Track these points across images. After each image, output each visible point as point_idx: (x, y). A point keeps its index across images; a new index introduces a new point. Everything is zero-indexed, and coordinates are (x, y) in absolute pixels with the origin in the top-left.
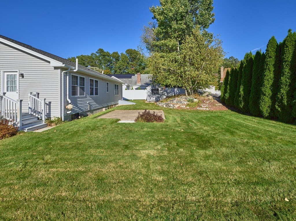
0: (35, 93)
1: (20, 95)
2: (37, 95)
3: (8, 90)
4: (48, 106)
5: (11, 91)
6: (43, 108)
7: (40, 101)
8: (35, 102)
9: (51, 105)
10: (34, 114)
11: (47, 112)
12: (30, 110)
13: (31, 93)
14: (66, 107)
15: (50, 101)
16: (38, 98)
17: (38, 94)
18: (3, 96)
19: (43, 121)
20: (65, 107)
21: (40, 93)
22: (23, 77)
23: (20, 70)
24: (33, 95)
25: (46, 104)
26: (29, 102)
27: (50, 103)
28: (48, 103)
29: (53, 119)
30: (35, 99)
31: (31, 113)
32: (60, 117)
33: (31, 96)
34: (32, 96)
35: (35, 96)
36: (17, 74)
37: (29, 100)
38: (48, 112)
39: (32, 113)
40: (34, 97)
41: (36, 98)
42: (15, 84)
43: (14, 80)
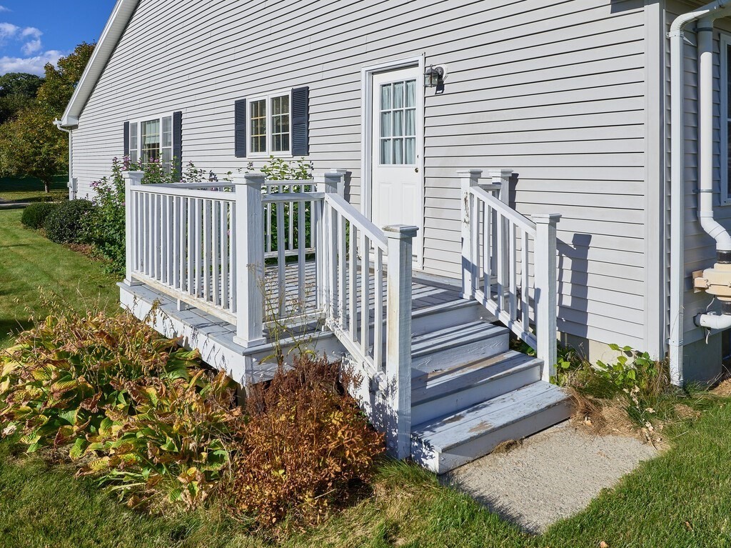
0: (493, 175)
1: (430, 182)
2: (506, 185)
3: (387, 159)
4: (568, 263)
5: (394, 163)
6: (541, 279)
7: (524, 227)
8: (497, 232)
9: (592, 254)
10: (491, 306)
11: (561, 296)
12: (468, 275)
13: (475, 176)
14: (699, 282)
15: (584, 228)
16: (512, 204)
17: (513, 179)
18: (327, 197)
19: (541, 365)
20: (688, 281)
21: (522, 173)
22: (440, 86)
23: (429, 52)
24: (486, 188)
25: (560, 245)
26: (465, 233)
27: (583, 241)
28: (568, 239)
29: (601, 356)
30: (494, 212)
31: (473, 298)
32: (654, 356)
33: (472, 195)
34: (479, 194)
35: (496, 193)
36: (417, 74)
37: (463, 216)
38: (567, 301)
39: (479, 297)
40: (490, 201)
41: (503, 210)
42: (410, 126)
43: (404, 108)
